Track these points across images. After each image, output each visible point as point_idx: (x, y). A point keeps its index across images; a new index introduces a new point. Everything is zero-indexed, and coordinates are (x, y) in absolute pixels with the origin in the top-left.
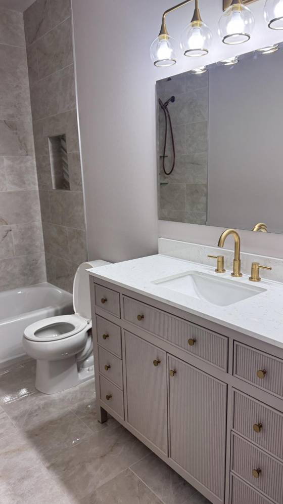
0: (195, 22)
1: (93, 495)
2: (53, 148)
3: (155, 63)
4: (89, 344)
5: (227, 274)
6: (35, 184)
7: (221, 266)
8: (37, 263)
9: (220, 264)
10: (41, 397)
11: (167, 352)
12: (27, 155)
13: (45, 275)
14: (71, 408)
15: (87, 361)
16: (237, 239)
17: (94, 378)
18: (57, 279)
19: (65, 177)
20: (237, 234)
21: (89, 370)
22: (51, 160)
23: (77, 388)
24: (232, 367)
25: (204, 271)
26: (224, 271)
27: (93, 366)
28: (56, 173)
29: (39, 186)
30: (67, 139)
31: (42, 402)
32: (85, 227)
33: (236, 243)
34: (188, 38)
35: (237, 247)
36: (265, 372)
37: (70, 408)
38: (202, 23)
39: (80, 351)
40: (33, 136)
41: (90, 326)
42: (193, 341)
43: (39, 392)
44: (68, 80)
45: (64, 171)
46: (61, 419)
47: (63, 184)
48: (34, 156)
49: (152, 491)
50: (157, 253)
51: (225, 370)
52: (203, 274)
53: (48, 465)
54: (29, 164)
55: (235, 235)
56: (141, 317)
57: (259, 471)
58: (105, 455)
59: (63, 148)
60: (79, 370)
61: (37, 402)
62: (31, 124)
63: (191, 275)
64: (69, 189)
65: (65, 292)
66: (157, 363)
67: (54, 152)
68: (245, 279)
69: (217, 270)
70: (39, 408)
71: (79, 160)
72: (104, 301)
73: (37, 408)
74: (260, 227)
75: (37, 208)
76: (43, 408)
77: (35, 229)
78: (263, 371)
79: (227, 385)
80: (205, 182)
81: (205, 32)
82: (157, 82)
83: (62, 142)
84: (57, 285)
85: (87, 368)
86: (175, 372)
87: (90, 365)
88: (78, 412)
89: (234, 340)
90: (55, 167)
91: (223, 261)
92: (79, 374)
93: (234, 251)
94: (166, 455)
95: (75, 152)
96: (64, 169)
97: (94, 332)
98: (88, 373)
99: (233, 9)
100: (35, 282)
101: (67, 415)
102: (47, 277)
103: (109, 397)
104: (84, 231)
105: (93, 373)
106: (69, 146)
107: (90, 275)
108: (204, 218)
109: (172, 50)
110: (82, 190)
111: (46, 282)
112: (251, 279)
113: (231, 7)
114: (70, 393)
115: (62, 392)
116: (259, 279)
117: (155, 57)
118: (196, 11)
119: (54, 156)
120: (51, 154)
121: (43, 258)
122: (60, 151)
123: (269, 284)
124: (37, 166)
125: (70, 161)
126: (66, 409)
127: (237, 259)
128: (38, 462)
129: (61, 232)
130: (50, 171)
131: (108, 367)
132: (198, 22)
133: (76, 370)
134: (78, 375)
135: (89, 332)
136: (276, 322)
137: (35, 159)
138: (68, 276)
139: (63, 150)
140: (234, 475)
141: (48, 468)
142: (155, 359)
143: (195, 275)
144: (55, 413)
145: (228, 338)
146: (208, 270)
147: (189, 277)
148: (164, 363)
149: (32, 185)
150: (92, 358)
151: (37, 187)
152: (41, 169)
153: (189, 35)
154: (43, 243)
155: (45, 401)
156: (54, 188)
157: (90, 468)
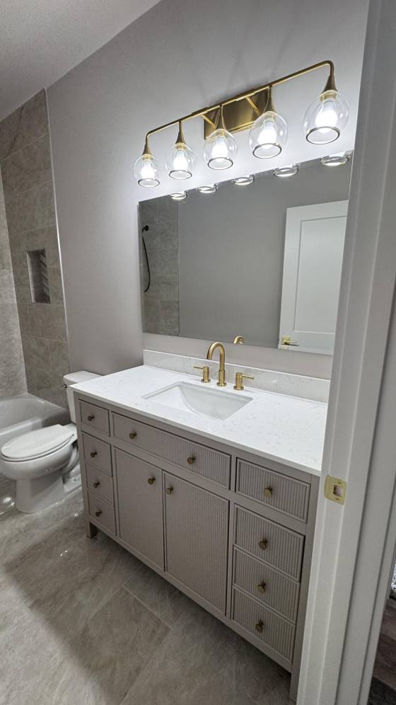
0: (179, 144)
1: (86, 630)
2: (32, 263)
3: (139, 182)
4: (74, 455)
5: (213, 384)
6: (13, 297)
7: (206, 377)
8: (16, 375)
9: (206, 375)
10: (22, 518)
11: (163, 470)
12: (3, 268)
13: (25, 387)
14: (58, 525)
15: (73, 471)
16: (222, 352)
17: (81, 488)
18: (38, 389)
19: (45, 290)
20: (222, 347)
21: (75, 480)
22: (30, 274)
23: (63, 501)
24: (235, 484)
25: (191, 382)
26: (209, 381)
27: (80, 476)
28: (35, 287)
29: (17, 298)
30: (47, 255)
31: (24, 524)
32: (66, 340)
33: (221, 356)
34: (173, 159)
35: (222, 358)
36: (270, 489)
37: (56, 526)
38: (185, 146)
39: (66, 463)
40: (9, 250)
41: (75, 438)
42: (192, 460)
43: (20, 512)
44: (47, 197)
45: (43, 285)
46: (45, 542)
47: (43, 297)
48: (12, 270)
49: (149, 609)
50: (142, 364)
51: (227, 487)
52: (191, 384)
53: (29, 603)
54: (6, 277)
55: (220, 348)
56: (133, 435)
57: (263, 585)
58: (96, 576)
59: (44, 264)
60: (64, 482)
61: (17, 525)
62: (8, 238)
63: (178, 386)
64: (50, 303)
65: (47, 402)
66: (152, 480)
67: (32, 266)
68: (229, 388)
69: (203, 381)
70: (20, 532)
71: (60, 275)
72: (91, 418)
73: (17, 532)
74: (239, 340)
75: (15, 320)
76: (25, 531)
77: (13, 341)
78: (268, 489)
79: (229, 502)
80: (177, 300)
81: (189, 155)
82: (140, 203)
83: (42, 257)
84: (38, 396)
85: (73, 479)
86: (171, 489)
87: (76, 474)
88: (65, 529)
89: (237, 458)
90: (35, 281)
91: (208, 372)
92: (65, 486)
93: (219, 362)
94: (163, 569)
95: (55, 266)
96: (44, 283)
97: (80, 444)
98: (74, 483)
99: (218, 134)
100: (15, 394)
101: (53, 534)
102: (28, 388)
103: (98, 514)
104: (66, 342)
105: (79, 482)
106: (48, 261)
107: (74, 392)
108: (177, 329)
109: (156, 170)
110: (63, 303)
111: (27, 393)
112: (235, 388)
113: (215, 132)
114: (54, 508)
115: (47, 509)
116: (242, 388)
117: (139, 175)
118: (180, 133)
119: (33, 271)
120: (29, 268)
121: (23, 370)
122: (40, 266)
123: (252, 392)
124: (15, 281)
125: (49, 276)
126: (51, 528)
127: (222, 369)
128: (18, 602)
129: (41, 344)
130: (29, 285)
131: (97, 484)
132: (182, 144)
133: (62, 481)
134: (63, 487)
135: (75, 444)
136: (276, 435)
137: (12, 273)
138: (50, 386)
139: (43, 266)
140: (236, 589)
141: (31, 607)
142: (149, 477)
143: (181, 386)
144: (38, 535)
145: (231, 455)
146: (195, 380)
147: (177, 387)
148: (159, 480)
149: (11, 299)
150: (78, 467)
151: (16, 300)
152: (20, 283)
153: (174, 156)
154: (22, 354)
155: (27, 522)
156: (33, 301)
157: (80, 596)
